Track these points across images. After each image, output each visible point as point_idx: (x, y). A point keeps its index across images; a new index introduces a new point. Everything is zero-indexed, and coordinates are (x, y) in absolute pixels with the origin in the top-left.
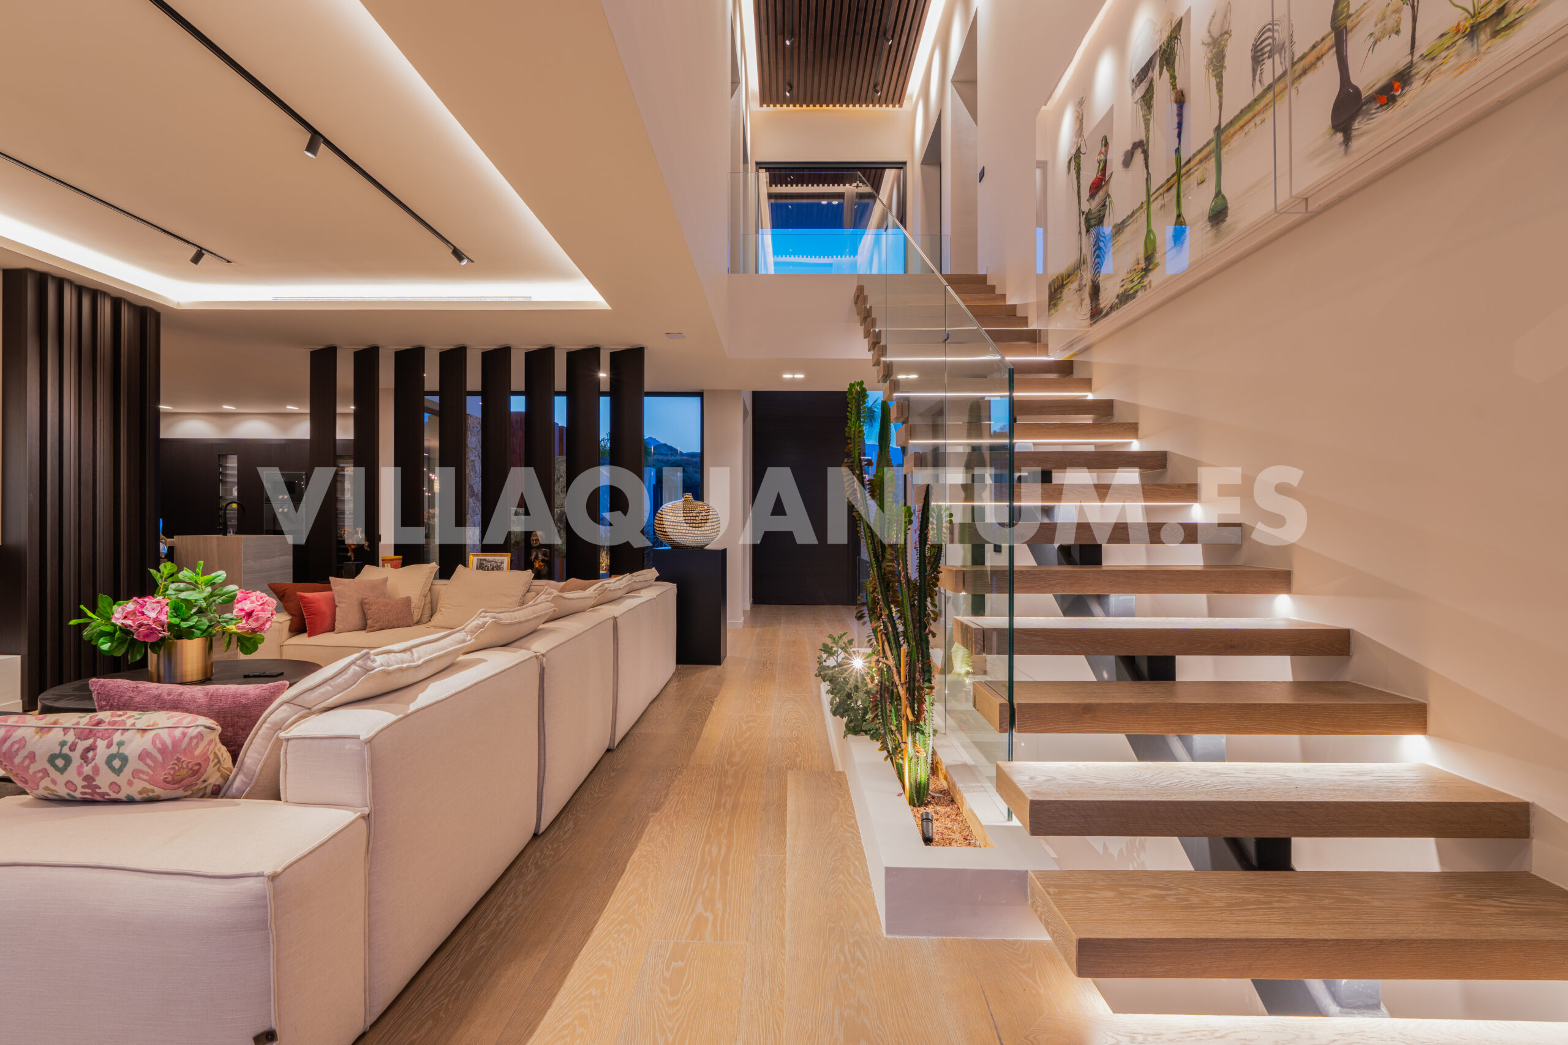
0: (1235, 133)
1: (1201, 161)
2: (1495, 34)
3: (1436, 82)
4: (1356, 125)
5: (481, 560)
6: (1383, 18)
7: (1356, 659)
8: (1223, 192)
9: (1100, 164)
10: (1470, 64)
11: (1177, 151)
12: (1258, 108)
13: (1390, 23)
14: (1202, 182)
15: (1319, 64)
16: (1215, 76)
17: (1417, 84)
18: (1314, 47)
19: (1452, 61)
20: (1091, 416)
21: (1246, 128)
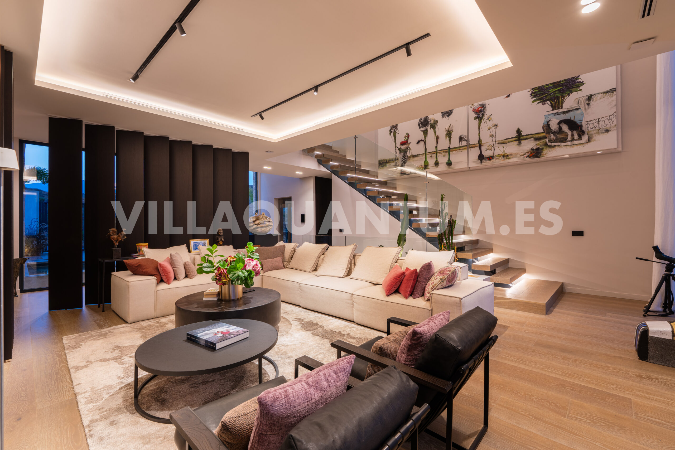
0: (454, 150)
1: (444, 152)
2: (507, 158)
3: (497, 160)
4: (483, 161)
5: (195, 242)
6: (489, 147)
7: (479, 244)
8: (451, 160)
9: (405, 139)
10: (503, 160)
11: (436, 147)
12: (460, 148)
13: (490, 148)
14: (444, 156)
15: (475, 148)
16: (449, 138)
17: (494, 159)
18: (474, 144)
19: (500, 159)
20: (396, 197)
21: (457, 151)
